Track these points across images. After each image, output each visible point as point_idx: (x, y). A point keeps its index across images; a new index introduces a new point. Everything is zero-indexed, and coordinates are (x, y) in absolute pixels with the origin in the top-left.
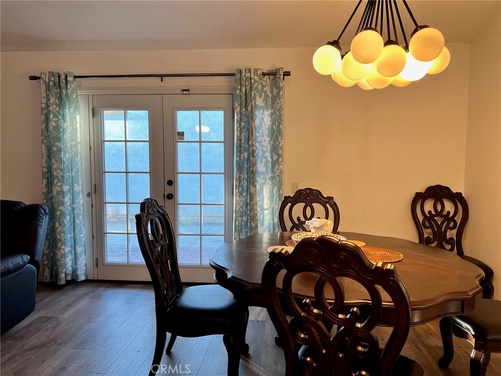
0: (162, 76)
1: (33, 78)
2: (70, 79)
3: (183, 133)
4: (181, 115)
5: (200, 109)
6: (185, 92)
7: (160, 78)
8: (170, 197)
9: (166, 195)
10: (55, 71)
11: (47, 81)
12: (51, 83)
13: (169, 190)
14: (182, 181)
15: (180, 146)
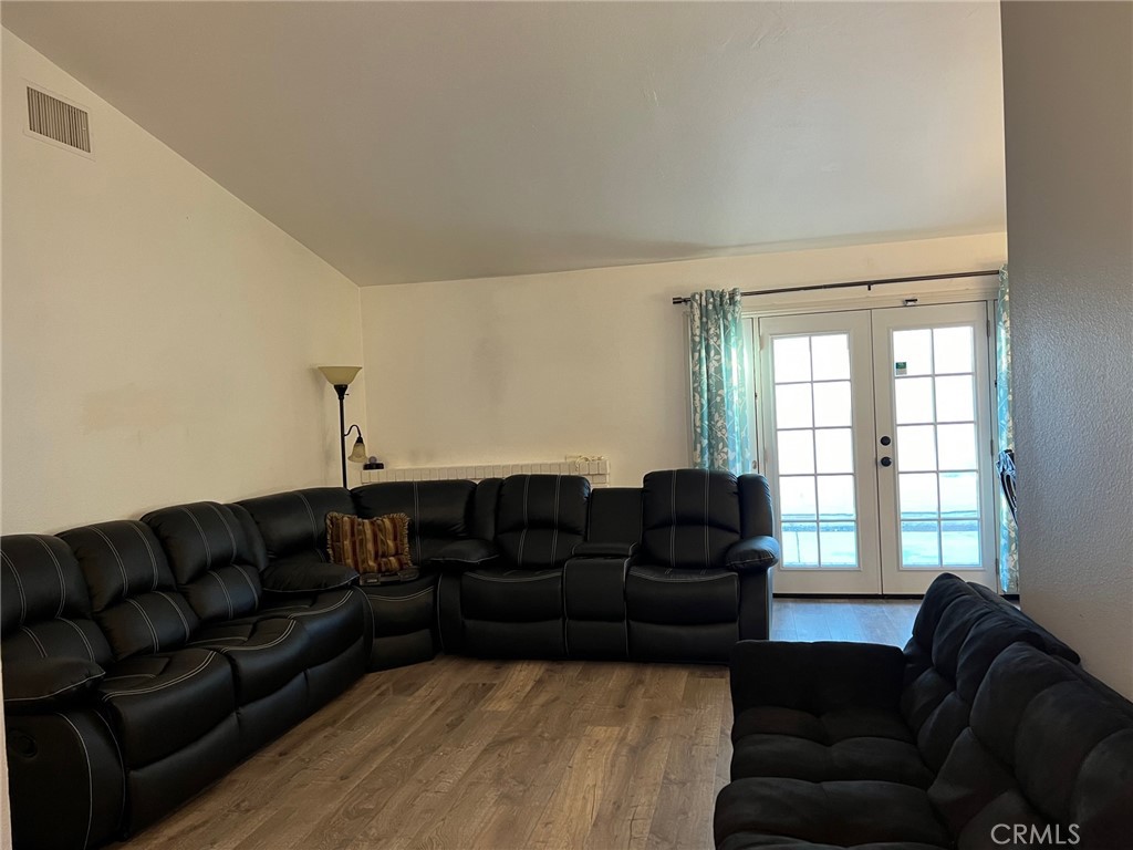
0: (869, 284)
1: (677, 301)
2: (738, 298)
3: (905, 364)
4: (900, 338)
5: (931, 326)
6: (910, 303)
7: (866, 287)
8: (886, 462)
9: (879, 460)
10: (715, 290)
11: (704, 303)
12: (710, 307)
13: (884, 451)
14: (904, 439)
15: (900, 384)
